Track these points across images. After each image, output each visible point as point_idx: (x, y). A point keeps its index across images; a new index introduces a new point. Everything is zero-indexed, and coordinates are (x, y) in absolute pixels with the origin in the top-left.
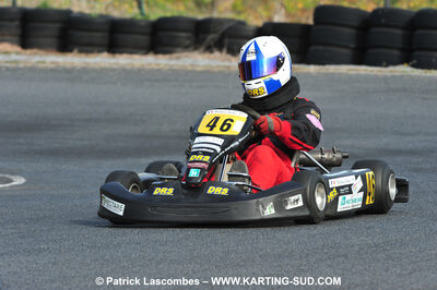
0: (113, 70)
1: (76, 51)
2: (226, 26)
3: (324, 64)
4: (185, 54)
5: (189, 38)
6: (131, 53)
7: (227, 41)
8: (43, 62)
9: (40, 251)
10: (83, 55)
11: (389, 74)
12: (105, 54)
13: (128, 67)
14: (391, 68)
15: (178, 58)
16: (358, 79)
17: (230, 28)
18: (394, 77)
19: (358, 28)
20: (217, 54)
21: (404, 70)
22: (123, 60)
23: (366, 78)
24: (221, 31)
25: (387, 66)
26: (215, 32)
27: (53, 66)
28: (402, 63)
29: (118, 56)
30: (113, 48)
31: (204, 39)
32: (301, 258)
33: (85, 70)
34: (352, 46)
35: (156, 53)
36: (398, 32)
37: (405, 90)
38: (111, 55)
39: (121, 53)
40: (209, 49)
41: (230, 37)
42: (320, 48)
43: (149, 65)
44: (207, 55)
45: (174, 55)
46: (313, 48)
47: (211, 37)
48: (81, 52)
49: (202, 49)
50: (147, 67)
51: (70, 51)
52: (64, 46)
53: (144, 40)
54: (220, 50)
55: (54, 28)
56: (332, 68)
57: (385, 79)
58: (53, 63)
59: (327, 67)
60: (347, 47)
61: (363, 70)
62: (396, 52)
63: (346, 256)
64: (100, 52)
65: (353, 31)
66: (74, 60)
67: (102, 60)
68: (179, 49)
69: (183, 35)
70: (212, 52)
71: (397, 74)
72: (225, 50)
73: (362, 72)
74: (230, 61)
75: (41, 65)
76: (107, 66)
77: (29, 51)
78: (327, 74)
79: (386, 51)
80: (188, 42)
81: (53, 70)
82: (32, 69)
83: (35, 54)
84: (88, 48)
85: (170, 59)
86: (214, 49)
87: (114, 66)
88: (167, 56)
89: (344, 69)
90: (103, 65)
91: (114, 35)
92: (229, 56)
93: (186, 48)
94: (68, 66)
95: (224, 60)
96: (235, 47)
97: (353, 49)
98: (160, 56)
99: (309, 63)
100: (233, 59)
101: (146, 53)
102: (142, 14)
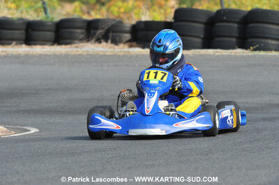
4: (82, 44)
5: (82, 33)
6: (42, 45)
7: (111, 34)
12: (24, 45)
15: (77, 47)
17: (113, 26)
19: (206, 24)
20: (104, 44)
21: (239, 52)
22: (38, 49)
24: (106, 28)
26: (103, 29)
30: (29, 41)
31: (94, 34)
34: (202, 36)
35: (59, 44)
36: (236, 25)
38: (27, 46)
39: (35, 45)
40: (99, 41)
41: (113, 32)
44: (97, 44)
45: (73, 46)
47: (100, 32)
49: (93, 41)
53: (51, 35)
54: (106, 41)
60: (199, 37)
61: (210, 51)
62: (234, 40)
65: (202, 26)
67: (24, 49)
68: (76, 41)
69: (79, 31)
70: (100, 42)
72: (110, 41)
74: (114, 49)
79: (227, 39)
80: (82, 36)
85: (71, 47)
86: (102, 41)
88: (69, 46)
91: (30, 33)
92: (112, 45)
93: (81, 40)
95: (110, 48)
96: (117, 39)
97: (203, 38)
98: (63, 46)
100: (116, 47)
101: (53, 45)
102: (47, 17)
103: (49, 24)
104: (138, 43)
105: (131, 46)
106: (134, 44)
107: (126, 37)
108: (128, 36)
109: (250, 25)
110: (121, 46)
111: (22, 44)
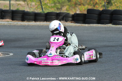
0: (35, 26)
1: (26, 21)
2: (64, 14)
3: (89, 24)
5: (55, 17)
6: (40, 21)
7: (65, 18)
8: (17, 24)
9: (17, 72)
10: (28, 22)
11: (106, 26)
12: (34, 22)
13: (39, 25)
14: (107, 25)
16: (98, 27)
17: (66, 15)
18: (107, 27)
21: (110, 25)
22: (38, 23)
23: (100, 27)
25: (106, 24)
26: (62, 16)
27: (20, 25)
28: (110, 23)
29: (37, 22)
30: (35, 20)
31: (59, 18)
32: (84, 73)
33: (28, 26)
34: (97, 19)
35: (47, 21)
36: (109, 15)
37: (110, 30)
38: (35, 22)
39: (37, 21)
41: (65, 17)
42: (89, 20)
43: (45, 24)
46: (87, 20)
47: (61, 17)
48: (27, 21)
50: (44, 25)
51: (25, 21)
52: (23, 20)
53: (43, 18)
54: (63, 21)
55: (20, 15)
56: (92, 25)
57: (105, 28)
58: (20, 24)
59: (90, 25)
60: (95, 19)
61: (99, 25)
62: (108, 21)
63: (95, 73)
64: (32, 21)
65: (97, 15)
66: (25, 23)
67: (33, 23)
69: (54, 17)
71: (108, 26)
72: (64, 21)
73: (99, 26)
74: (65, 23)
75: (17, 25)
76: (34, 25)
77: (14, 21)
78: (90, 26)
79: (105, 20)
81: (20, 26)
82: (15, 26)
83: (15, 22)
84: (29, 20)
86: (61, 20)
87: (36, 25)
88: (49, 22)
89: (95, 25)
90: (33, 25)
91: (36, 17)
92: (65, 22)
94: (24, 25)
95: (64, 23)
96: (67, 20)
97: (97, 20)
98: (48, 22)
99: (86, 24)
100: (66, 23)
101: (44, 21)
102: (43, 11)
103: (43, 14)
104: (74, 21)
105: (72, 23)
106: (73, 22)
107: (70, 19)
108: (71, 19)
109: (114, 15)
110: (68, 22)
111: (33, 21)
